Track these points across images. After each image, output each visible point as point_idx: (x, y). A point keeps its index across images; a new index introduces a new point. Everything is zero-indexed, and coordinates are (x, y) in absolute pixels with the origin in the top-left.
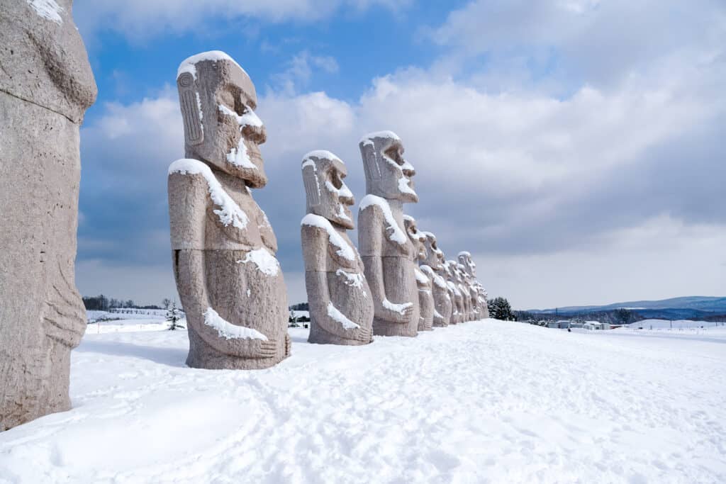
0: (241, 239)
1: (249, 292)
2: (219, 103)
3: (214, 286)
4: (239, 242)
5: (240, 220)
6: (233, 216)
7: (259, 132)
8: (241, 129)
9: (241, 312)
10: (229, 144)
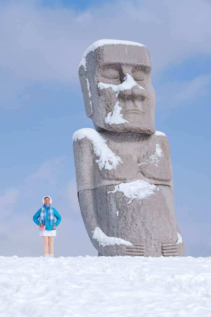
0: (110, 177)
1: (118, 213)
2: (98, 82)
3: (99, 212)
4: (110, 179)
5: (111, 163)
6: (105, 162)
7: (129, 93)
8: (117, 95)
9: (113, 228)
10: (107, 110)
